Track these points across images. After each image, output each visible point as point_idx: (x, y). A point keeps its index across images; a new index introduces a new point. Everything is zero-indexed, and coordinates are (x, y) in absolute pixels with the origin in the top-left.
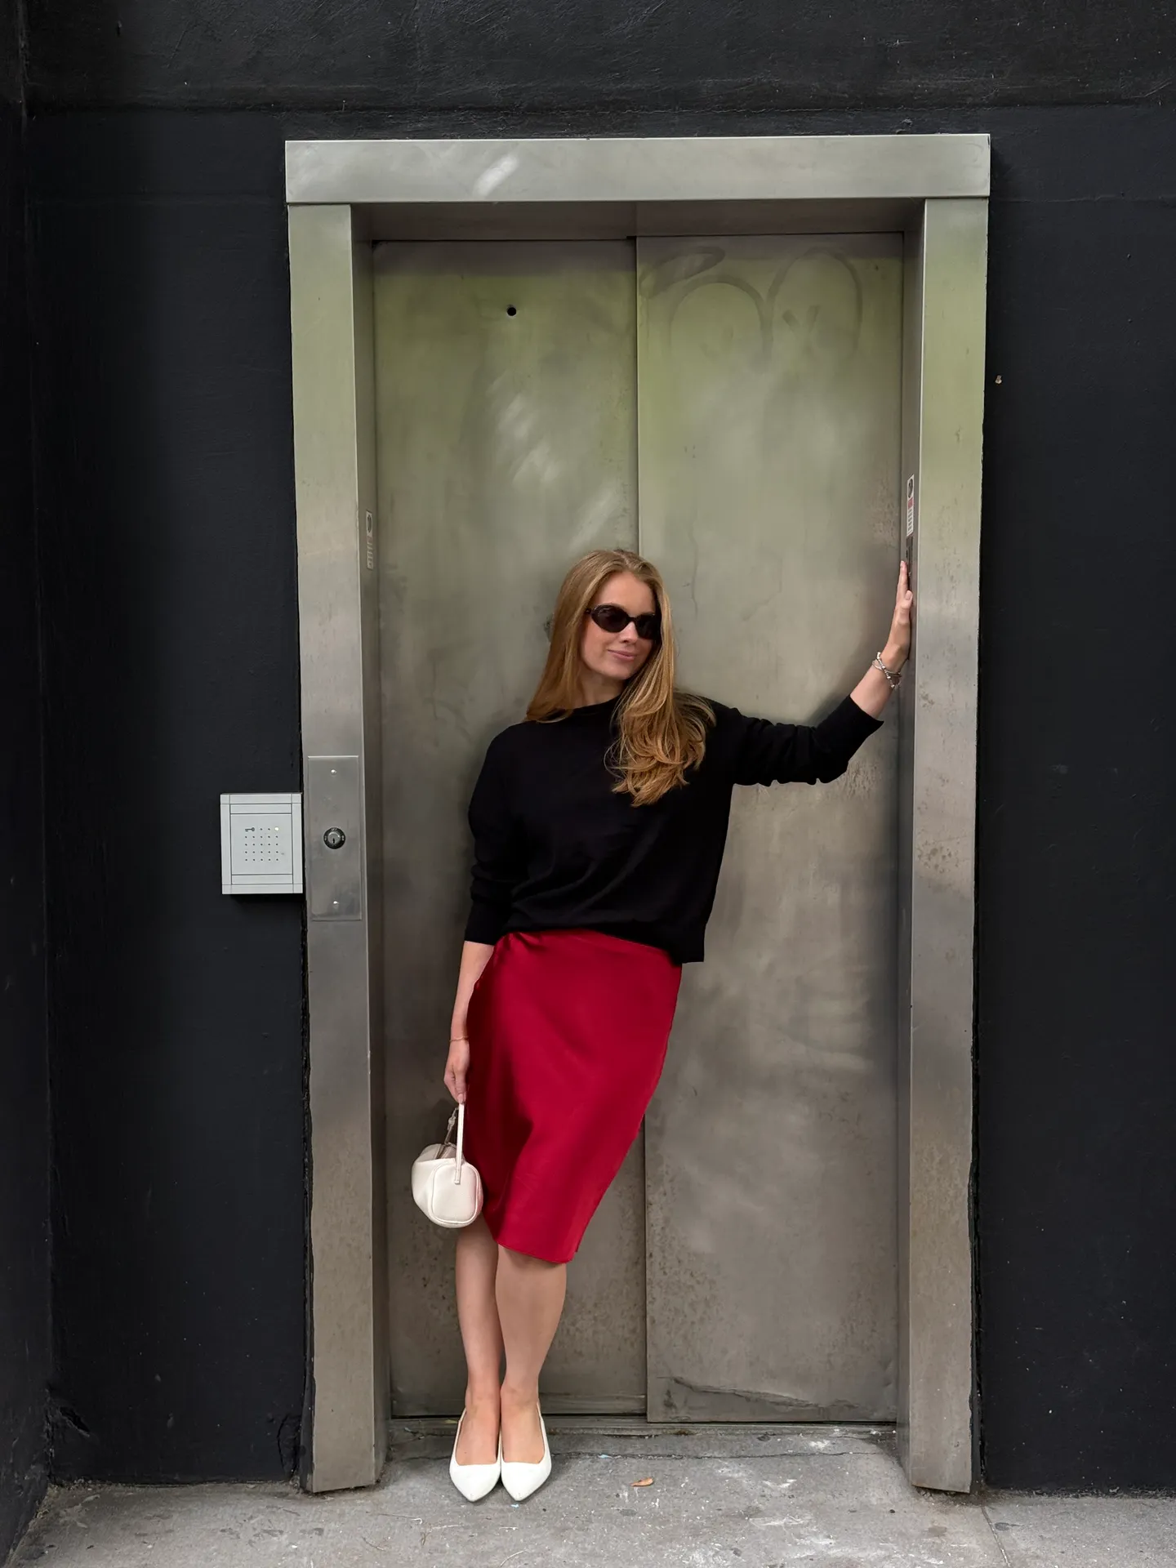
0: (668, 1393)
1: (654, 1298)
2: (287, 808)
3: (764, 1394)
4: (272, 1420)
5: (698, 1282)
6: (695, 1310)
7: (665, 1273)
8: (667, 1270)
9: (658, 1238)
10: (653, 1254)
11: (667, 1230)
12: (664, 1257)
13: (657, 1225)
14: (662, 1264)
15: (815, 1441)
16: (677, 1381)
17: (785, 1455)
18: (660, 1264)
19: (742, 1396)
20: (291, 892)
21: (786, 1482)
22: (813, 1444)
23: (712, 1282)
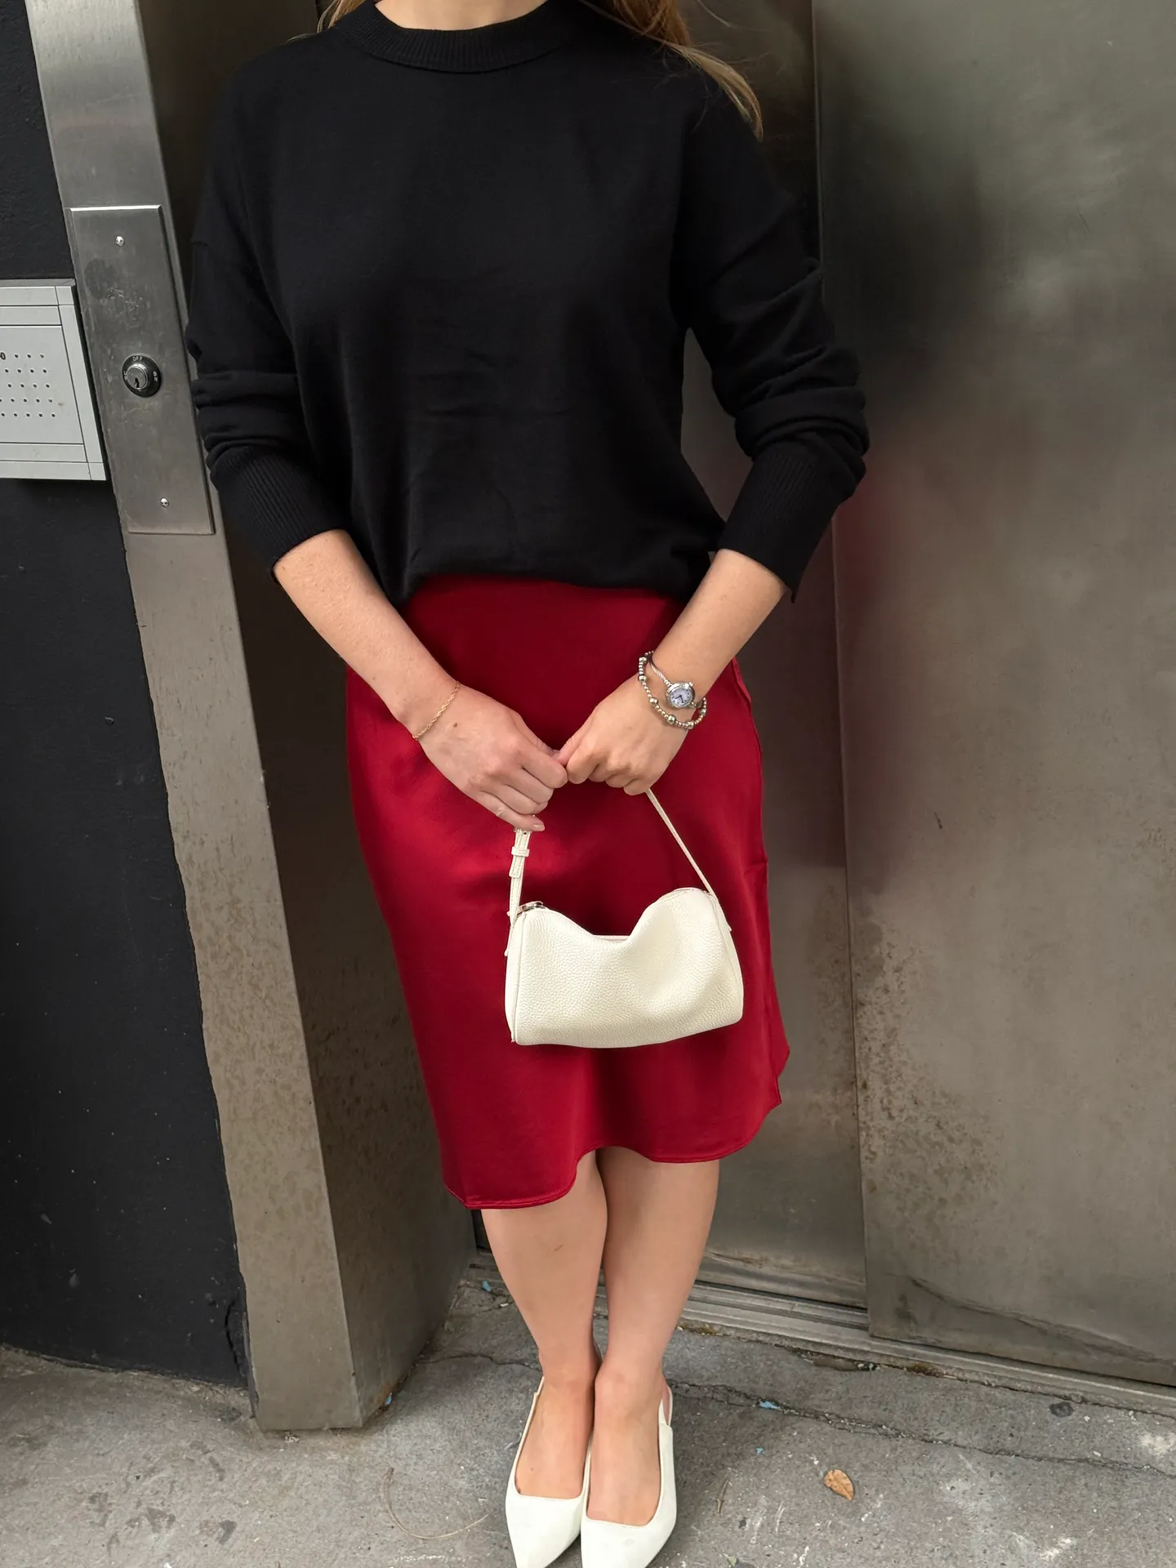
0: (903, 1298)
1: (874, 1153)
2: (51, 315)
3: (1072, 1329)
4: (214, 1303)
5: (951, 1140)
6: (946, 1181)
7: (891, 1117)
8: (895, 1113)
9: (876, 1060)
10: (869, 1083)
11: (893, 1049)
12: (888, 1092)
13: (874, 1039)
14: (885, 1101)
15: (1153, 1431)
16: (916, 1283)
17: (1087, 1460)
18: (881, 1102)
19: (1031, 1326)
20: (87, 478)
21: (1053, 1545)
22: (1146, 1440)
23: (977, 1142)
